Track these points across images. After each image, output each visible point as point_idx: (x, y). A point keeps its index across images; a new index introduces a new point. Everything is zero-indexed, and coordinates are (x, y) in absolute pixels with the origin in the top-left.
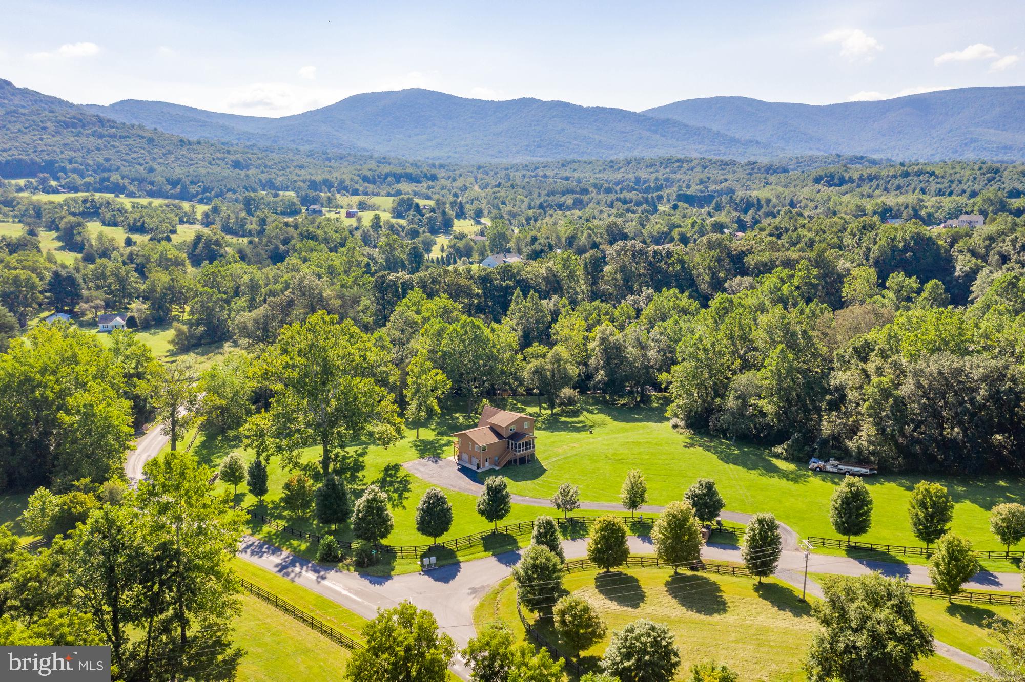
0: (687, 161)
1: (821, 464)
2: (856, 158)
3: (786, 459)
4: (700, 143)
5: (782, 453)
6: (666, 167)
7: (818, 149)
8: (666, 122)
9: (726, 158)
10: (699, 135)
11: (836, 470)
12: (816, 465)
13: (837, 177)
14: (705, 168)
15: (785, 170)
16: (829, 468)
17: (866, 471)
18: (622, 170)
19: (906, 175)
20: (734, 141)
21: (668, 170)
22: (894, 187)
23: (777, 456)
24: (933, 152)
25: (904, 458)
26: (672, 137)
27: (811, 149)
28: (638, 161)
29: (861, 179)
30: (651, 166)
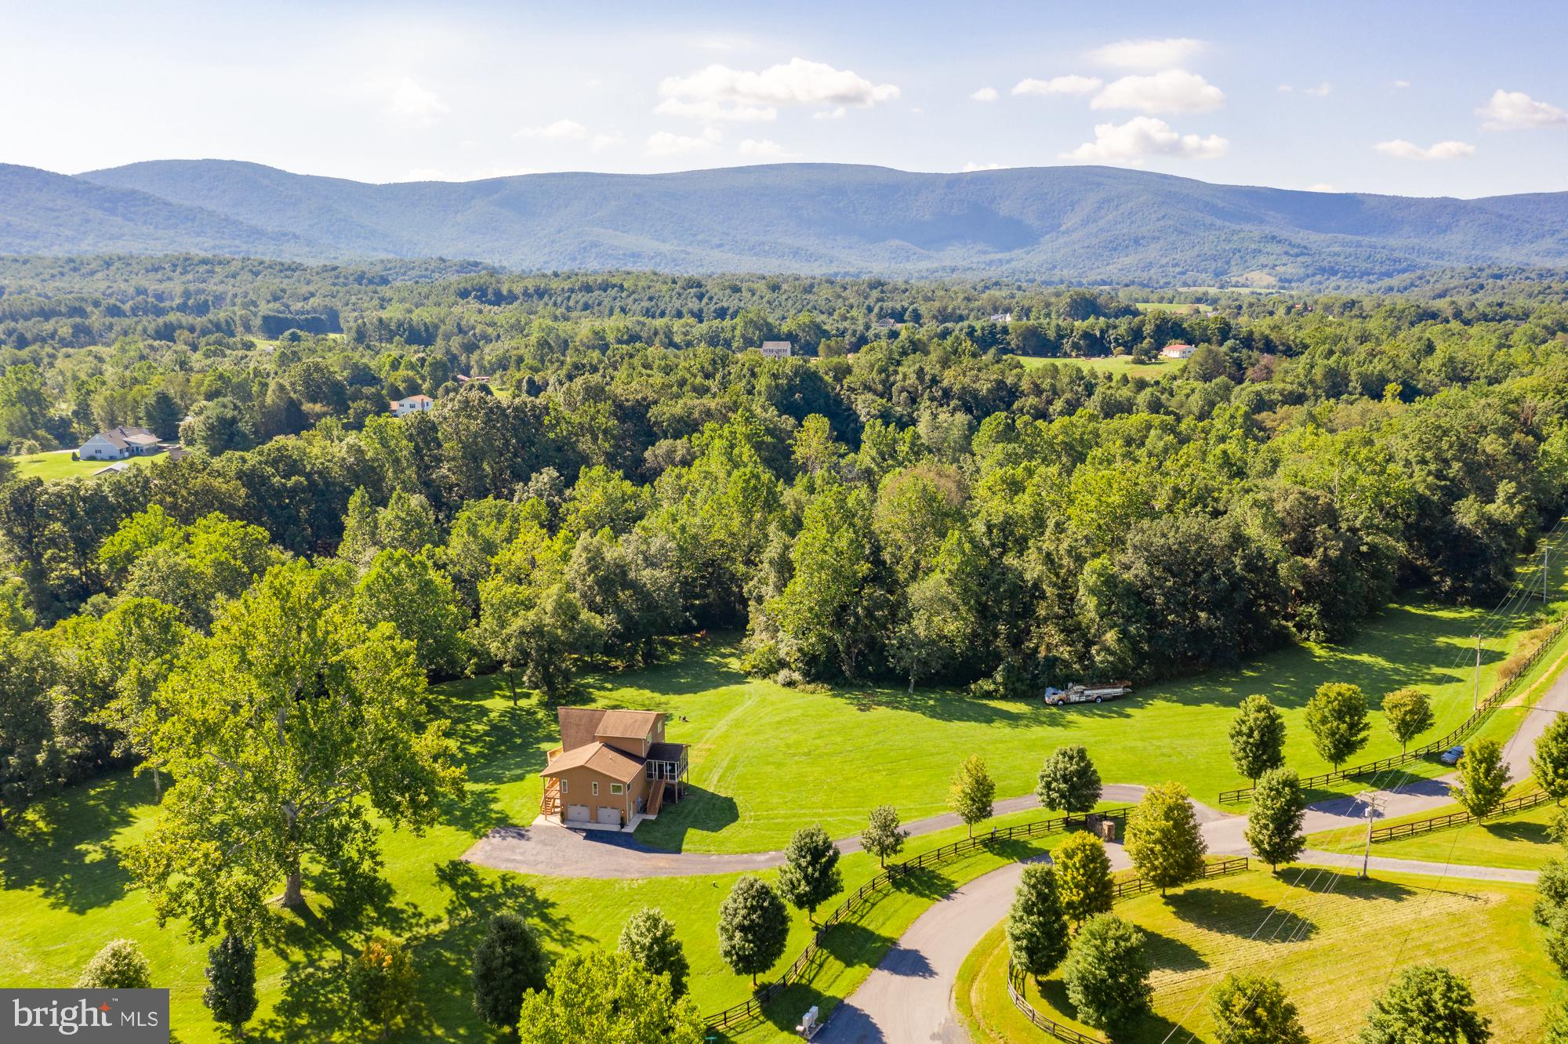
0: (220, 263)
1: (1062, 694)
2: (469, 263)
3: (1004, 698)
4: (198, 234)
5: (996, 691)
6: (185, 272)
7: (386, 250)
8: (130, 196)
9: (286, 259)
10: (193, 220)
11: (1083, 699)
12: (1056, 697)
13: (490, 291)
14: (256, 274)
15: (385, 281)
16: (1074, 698)
17: (1119, 691)
18: (99, 275)
19: (588, 288)
20: (256, 233)
21: (190, 277)
22: (580, 306)
23: (989, 695)
24: (546, 258)
25: (1150, 664)
26: (145, 223)
27: (374, 249)
28: (126, 261)
29: (526, 293)
30: (156, 270)
